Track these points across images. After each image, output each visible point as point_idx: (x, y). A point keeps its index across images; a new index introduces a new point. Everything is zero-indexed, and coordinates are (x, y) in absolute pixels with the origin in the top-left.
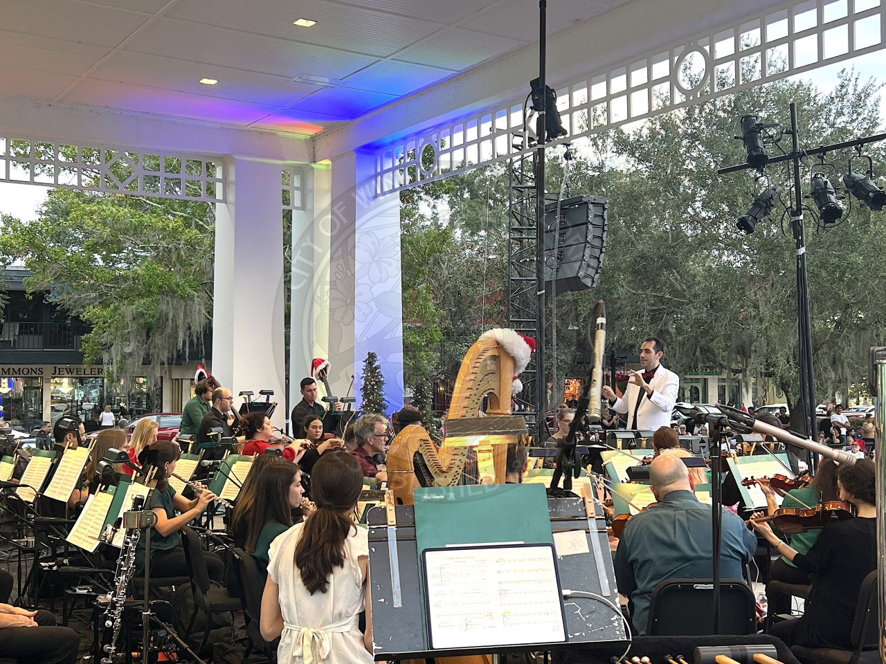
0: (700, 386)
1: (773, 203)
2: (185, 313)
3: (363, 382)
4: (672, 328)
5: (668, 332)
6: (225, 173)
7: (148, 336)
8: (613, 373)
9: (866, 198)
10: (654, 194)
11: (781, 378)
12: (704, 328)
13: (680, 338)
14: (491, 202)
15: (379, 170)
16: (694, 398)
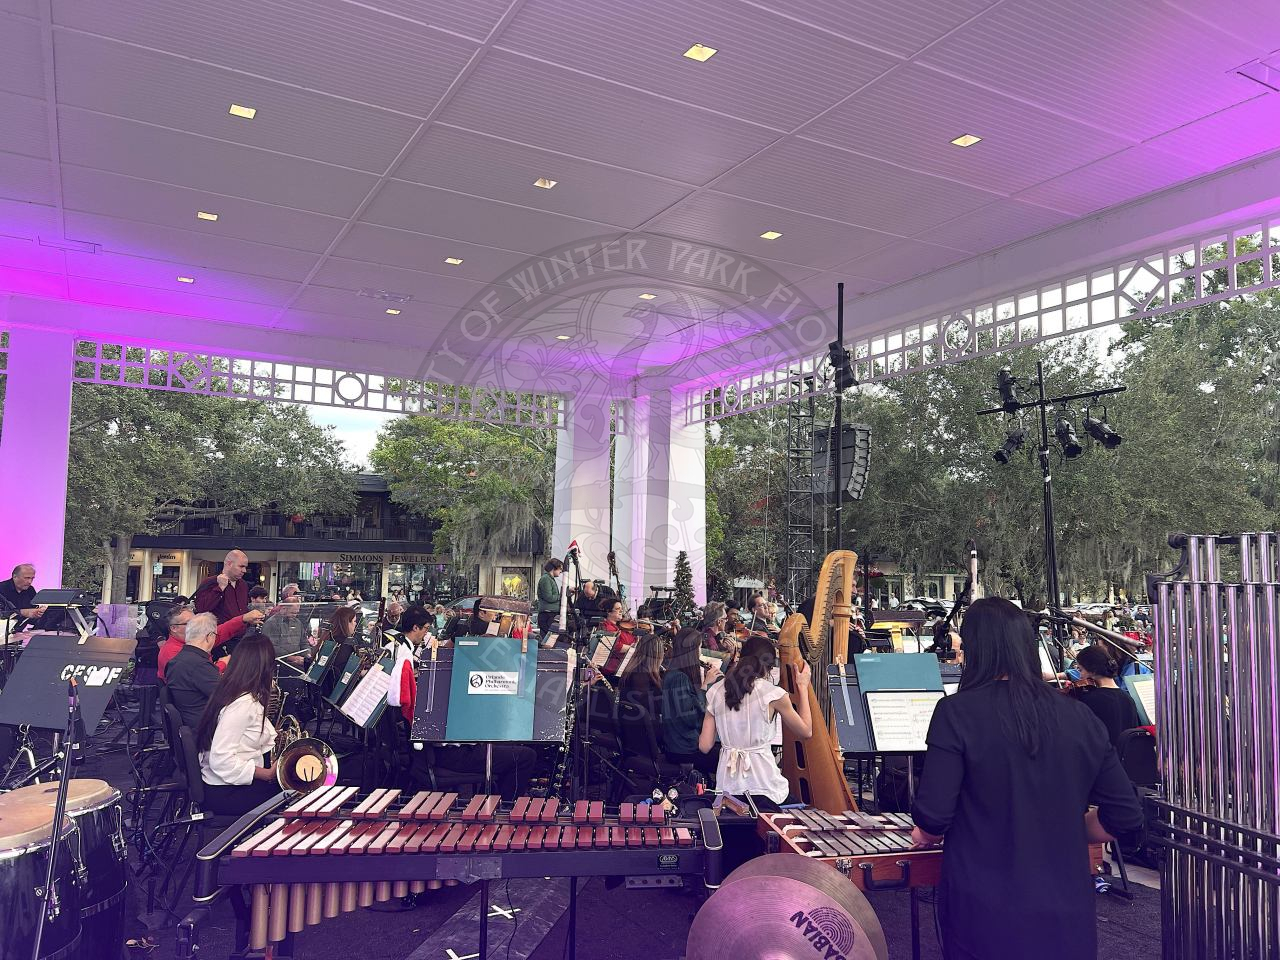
0: (937, 583)
1: (1023, 439)
2: (518, 514)
3: (675, 574)
4: (918, 532)
5: (915, 536)
6: (566, 406)
7: (487, 533)
8: (866, 570)
9: (1102, 438)
10: (903, 418)
11: (1016, 578)
12: (948, 534)
13: (927, 542)
14: (756, 421)
15: (689, 404)
16: (933, 592)
